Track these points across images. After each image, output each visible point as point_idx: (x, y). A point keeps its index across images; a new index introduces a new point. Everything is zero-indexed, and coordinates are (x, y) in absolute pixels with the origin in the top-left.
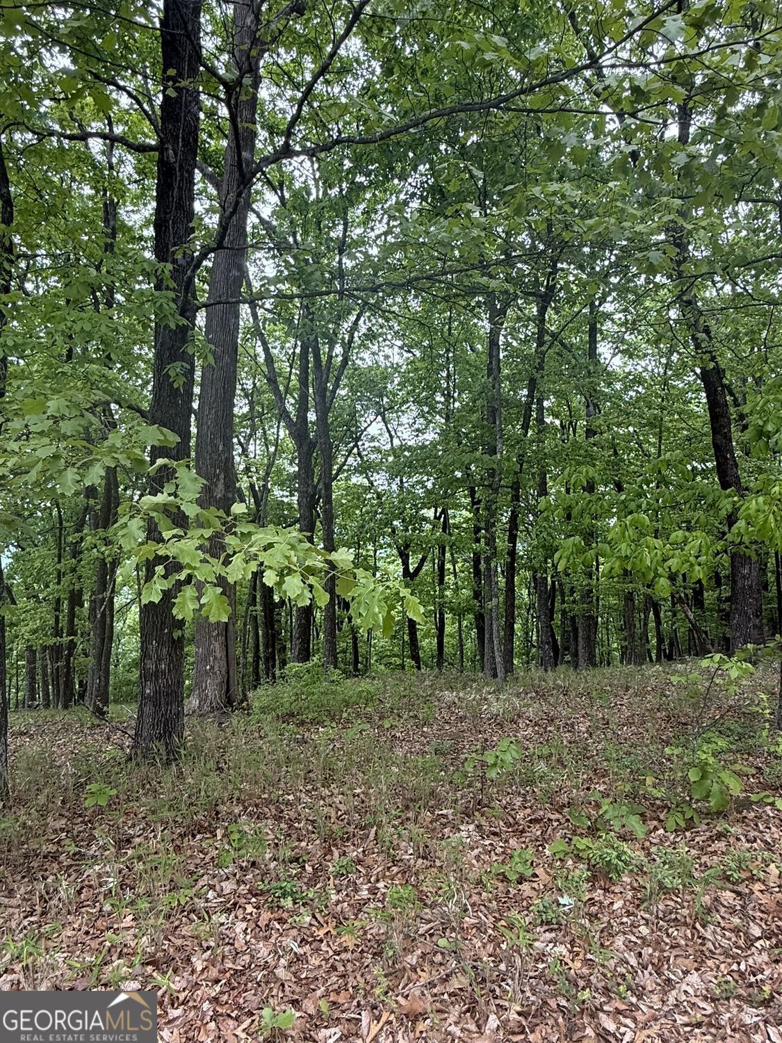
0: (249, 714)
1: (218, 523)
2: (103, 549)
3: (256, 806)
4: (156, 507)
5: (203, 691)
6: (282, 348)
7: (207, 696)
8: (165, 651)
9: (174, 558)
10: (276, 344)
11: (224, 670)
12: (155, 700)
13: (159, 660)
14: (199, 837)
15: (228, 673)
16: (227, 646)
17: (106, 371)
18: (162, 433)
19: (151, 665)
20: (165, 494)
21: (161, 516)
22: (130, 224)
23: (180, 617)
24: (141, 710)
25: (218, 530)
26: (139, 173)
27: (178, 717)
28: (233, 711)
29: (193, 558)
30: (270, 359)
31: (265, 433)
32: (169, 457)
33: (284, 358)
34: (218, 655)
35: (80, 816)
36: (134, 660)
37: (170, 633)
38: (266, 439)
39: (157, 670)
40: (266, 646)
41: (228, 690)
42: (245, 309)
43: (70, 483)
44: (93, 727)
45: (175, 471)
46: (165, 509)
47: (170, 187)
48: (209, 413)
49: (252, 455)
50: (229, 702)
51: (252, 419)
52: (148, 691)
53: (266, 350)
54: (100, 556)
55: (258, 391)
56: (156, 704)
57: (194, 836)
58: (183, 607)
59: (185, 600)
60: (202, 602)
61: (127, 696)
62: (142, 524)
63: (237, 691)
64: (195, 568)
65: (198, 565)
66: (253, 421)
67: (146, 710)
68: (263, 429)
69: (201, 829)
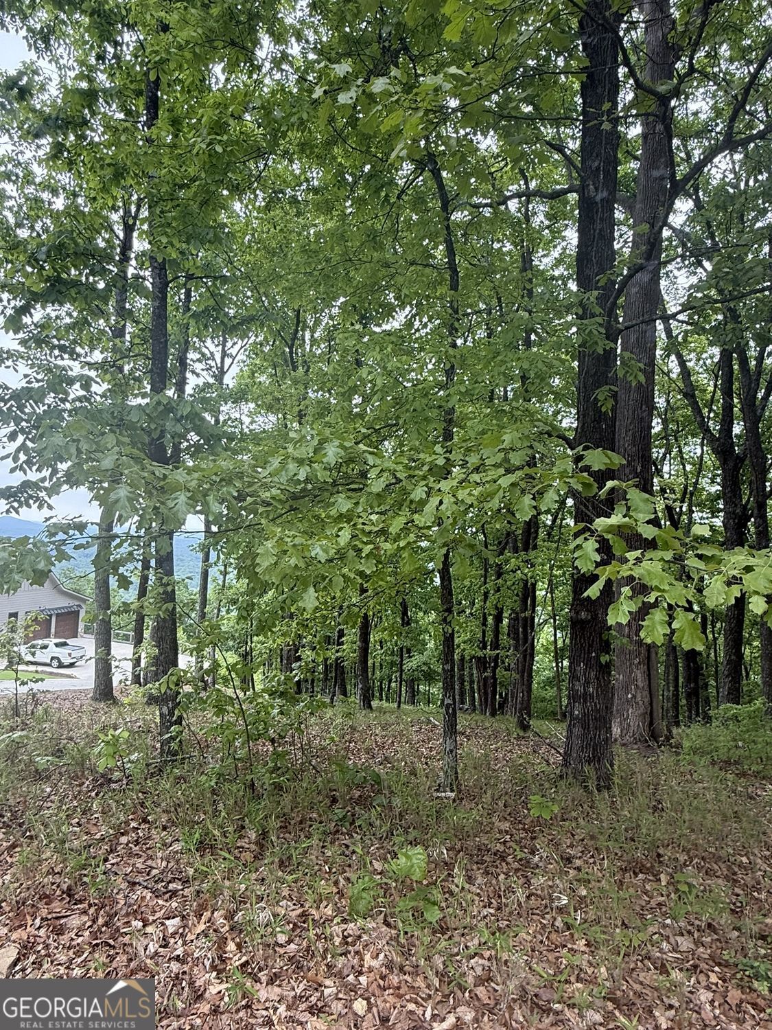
0: (678, 754)
1: (677, 544)
2: (526, 571)
3: (703, 858)
4: (610, 529)
5: (625, 720)
6: (698, 360)
7: (629, 725)
8: (592, 675)
9: (639, 579)
10: (691, 356)
11: (647, 700)
12: (584, 722)
13: (588, 683)
14: (641, 876)
15: (651, 704)
16: (649, 675)
17: (526, 405)
18: (607, 456)
19: (579, 687)
20: (620, 515)
21: (616, 538)
22: (541, 268)
23: (649, 641)
24: (570, 730)
25: (679, 552)
26: (550, 220)
27: (606, 743)
28: (659, 747)
29: (662, 581)
30: (686, 373)
31: (680, 451)
32: (619, 479)
33: (701, 370)
34: (640, 684)
35: (520, 822)
36: (548, 678)
37: (598, 657)
38: (682, 458)
39: (585, 693)
40: (688, 680)
41: (651, 724)
42: (660, 326)
43: (527, 508)
44: (518, 738)
45: (626, 493)
46: (619, 530)
47: (592, 221)
48: (627, 435)
49: (666, 476)
50: (654, 736)
51: (665, 437)
52: (576, 713)
53: (682, 363)
54: (525, 578)
55: (672, 408)
56: (585, 727)
57: (636, 874)
58: (652, 631)
59: (654, 624)
60: (674, 626)
61: (542, 712)
62: (597, 546)
63: (662, 725)
64: (664, 591)
65: (667, 588)
66: (668, 440)
67: (575, 731)
68: (679, 447)
69: (641, 869)
